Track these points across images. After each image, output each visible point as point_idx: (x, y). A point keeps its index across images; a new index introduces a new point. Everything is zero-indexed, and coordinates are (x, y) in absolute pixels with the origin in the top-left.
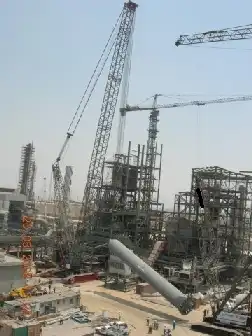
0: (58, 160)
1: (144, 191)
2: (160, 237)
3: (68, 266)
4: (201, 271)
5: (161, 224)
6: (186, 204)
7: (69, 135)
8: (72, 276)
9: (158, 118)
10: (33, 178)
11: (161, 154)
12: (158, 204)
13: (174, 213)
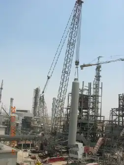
0: (43, 92)
1: (93, 108)
2: (103, 135)
3: (46, 152)
6: (116, 115)
7: (49, 78)
8: (48, 158)
9: (101, 69)
11: (102, 88)
12: (101, 116)
13: (110, 121)
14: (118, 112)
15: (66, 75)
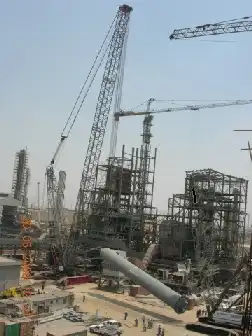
0: (53, 162)
1: (137, 193)
3: (61, 268)
4: (196, 273)
5: (155, 227)
6: (180, 207)
7: (63, 138)
8: (65, 278)
10: (27, 184)
11: (155, 158)
12: (151, 208)
13: (168, 216)
14: (182, 201)
15: (97, 134)
